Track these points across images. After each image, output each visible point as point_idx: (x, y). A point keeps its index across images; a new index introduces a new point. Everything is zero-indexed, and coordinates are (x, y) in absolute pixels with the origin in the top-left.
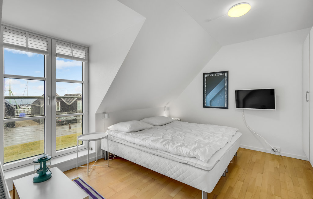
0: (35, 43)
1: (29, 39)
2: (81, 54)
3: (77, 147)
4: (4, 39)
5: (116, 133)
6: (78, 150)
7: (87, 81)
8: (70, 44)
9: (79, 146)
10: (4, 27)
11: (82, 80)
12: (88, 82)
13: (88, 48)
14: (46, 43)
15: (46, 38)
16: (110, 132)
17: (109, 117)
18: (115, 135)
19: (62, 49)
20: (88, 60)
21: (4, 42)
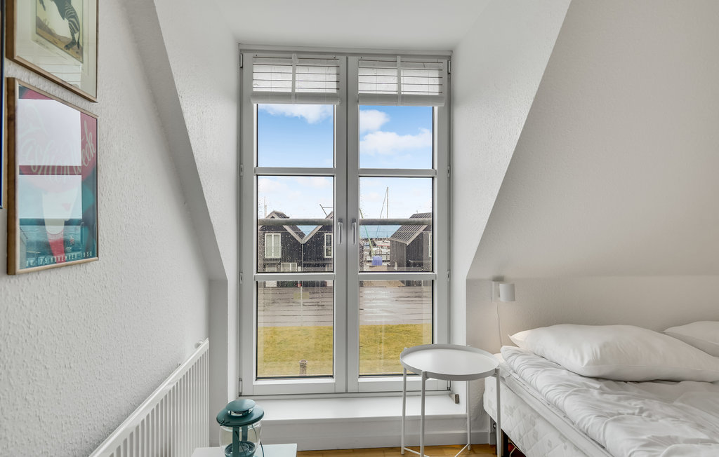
0: (311, 77)
1: (299, 70)
2: (424, 82)
3: (401, 379)
4: (254, 82)
5: (533, 366)
6: (405, 391)
7: (446, 168)
8: (392, 59)
9: (409, 379)
10: (255, 54)
11: (433, 168)
12: (449, 171)
13: (449, 58)
14: (334, 71)
15: (335, 59)
16: (514, 357)
17: (512, 296)
18: (528, 373)
19: (374, 79)
20: (448, 99)
21: (255, 90)
